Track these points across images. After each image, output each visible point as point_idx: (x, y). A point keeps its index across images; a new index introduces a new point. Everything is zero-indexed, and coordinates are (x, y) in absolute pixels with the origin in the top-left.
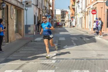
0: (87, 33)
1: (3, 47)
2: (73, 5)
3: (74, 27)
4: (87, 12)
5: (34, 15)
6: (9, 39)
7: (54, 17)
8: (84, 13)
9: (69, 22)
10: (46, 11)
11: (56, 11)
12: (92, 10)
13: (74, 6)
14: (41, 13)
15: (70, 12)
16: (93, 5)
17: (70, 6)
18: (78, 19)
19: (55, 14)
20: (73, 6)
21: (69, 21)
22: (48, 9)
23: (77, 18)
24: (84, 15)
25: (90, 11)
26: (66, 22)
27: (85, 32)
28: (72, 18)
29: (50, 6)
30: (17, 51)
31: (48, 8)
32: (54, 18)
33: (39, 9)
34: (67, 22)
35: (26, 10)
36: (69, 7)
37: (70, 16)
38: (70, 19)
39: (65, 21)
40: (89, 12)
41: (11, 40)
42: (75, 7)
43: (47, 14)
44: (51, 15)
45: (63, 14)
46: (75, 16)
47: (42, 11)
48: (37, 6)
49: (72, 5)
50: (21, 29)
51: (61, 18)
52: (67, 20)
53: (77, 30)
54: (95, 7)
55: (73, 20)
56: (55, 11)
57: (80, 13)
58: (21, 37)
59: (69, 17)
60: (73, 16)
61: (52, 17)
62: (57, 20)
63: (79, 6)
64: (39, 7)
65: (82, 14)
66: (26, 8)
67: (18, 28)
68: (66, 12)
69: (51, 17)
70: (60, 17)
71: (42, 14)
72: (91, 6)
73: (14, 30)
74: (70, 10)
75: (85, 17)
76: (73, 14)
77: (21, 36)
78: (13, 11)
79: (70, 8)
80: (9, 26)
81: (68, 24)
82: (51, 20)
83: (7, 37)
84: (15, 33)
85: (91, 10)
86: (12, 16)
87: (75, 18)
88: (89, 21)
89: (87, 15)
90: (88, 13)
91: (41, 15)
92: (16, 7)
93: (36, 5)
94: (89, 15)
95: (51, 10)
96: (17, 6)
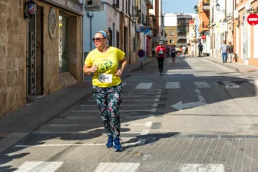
0: (238, 70)
1: (28, 105)
2: (206, 2)
3: (208, 55)
4: (237, 19)
5: (109, 28)
6: (45, 86)
7: (160, 32)
8: (230, 21)
9: (198, 44)
10: (138, 18)
11: (165, 19)
12: (249, 14)
13: (208, 5)
14: (127, 24)
15: (198, 19)
16: (252, 3)
17: (198, 6)
18: (216, 36)
19: (163, 25)
20: (204, 4)
21: (195, 41)
22: (145, 14)
23: (214, 34)
24: (231, 26)
25: (244, 17)
26: (189, 44)
27: (232, 68)
28: (203, 33)
29: (149, 6)
30: (61, 115)
31: (144, 12)
32: (159, 35)
33: (122, 14)
34: (192, 44)
35: (91, 17)
36: (196, 7)
37: (199, 30)
38: (198, 37)
39: (188, 42)
40: (241, 19)
41: (49, 90)
42: (210, 8)
43: (141, 25)
44: (151, 29)
45: (183, 23)
46: (211, 30)
47: (130, 19)
48: (116, 6)
49: (203, 2)
50: (76, 63)
51: (177, 34)
52: (192, 39)
53: (215, 62)
54: (255, 8)
55: (205, 38)
56: (162, 17)
57: (222, 23)
58: (75, 81)
59: (197, 31)
60: (205, 29)
61: (154, 32)
62: (168, 38)
63: (218, 5)
64: (120, 9)
65: (226, 24)
66: (91, 13)
67: (69, 61)
68: (189, 19)
69: (150, 33)
70: (175, 33)
71: (130, 25)
72: (247, 6)
73: (57, 64)
74: (197, 15)
75: (233, 32)
76: (205, 25)
77: (76, 78)
78: (56, 21)
79: (197, 11)
80: (45, 57)
81: (193, 49)
82: (151, 40)
83: (39, 82)
84: (60, 72)
85: (247, 15)
86: (53, 33)
87: (211, 34)
88: (242, 40)
89: (238, 26)
90: (239, 22)
91: (125, 28)
92: (63, 11)
93: (114, 5)
94: (241, 26)
95: (153, 16)
96: (66, 8)
